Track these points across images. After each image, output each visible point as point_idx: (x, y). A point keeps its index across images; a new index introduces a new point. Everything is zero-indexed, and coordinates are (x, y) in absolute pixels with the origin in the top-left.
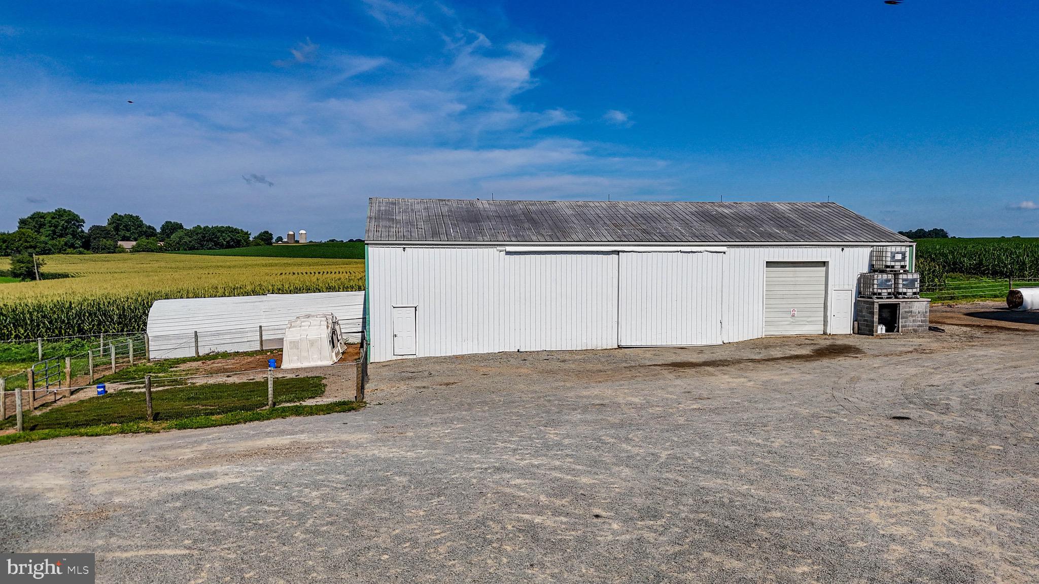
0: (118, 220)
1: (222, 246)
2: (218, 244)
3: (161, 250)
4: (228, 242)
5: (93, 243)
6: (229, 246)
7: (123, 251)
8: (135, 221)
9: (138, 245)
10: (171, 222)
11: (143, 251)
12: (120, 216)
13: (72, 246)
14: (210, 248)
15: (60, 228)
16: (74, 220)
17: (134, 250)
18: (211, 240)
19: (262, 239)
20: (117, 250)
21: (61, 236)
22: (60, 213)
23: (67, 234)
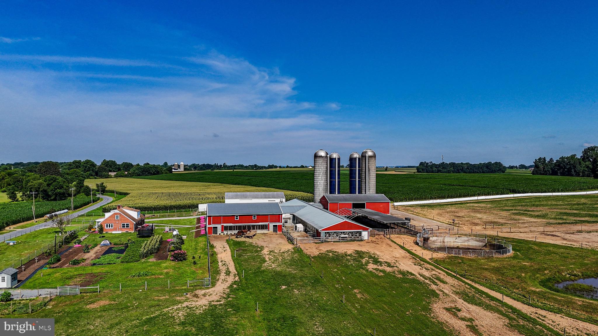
0: (107, 163)
1: (151, 174)
2: (150, 173)
3: (126, 176)
4: (154, 172)
5: (99, 174)
6: (154, 174)
7: (111, 177)
8: (114, 163)
9: (117, 174)
10: (127, 163)
11: (119, 177)
12: (108, 161)
13: (92, 175)
14: (146, 175)
15: (87, 168)
16: (93, 165)
17: (116, 176)
18: (147, 171)
19: (168, 170)
20: (109, 176)
21: (88, 171)
22: (87, 162)
23: (90, 170)
